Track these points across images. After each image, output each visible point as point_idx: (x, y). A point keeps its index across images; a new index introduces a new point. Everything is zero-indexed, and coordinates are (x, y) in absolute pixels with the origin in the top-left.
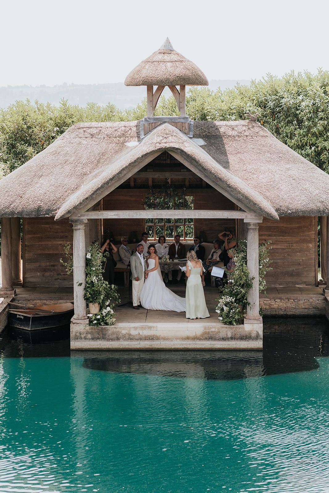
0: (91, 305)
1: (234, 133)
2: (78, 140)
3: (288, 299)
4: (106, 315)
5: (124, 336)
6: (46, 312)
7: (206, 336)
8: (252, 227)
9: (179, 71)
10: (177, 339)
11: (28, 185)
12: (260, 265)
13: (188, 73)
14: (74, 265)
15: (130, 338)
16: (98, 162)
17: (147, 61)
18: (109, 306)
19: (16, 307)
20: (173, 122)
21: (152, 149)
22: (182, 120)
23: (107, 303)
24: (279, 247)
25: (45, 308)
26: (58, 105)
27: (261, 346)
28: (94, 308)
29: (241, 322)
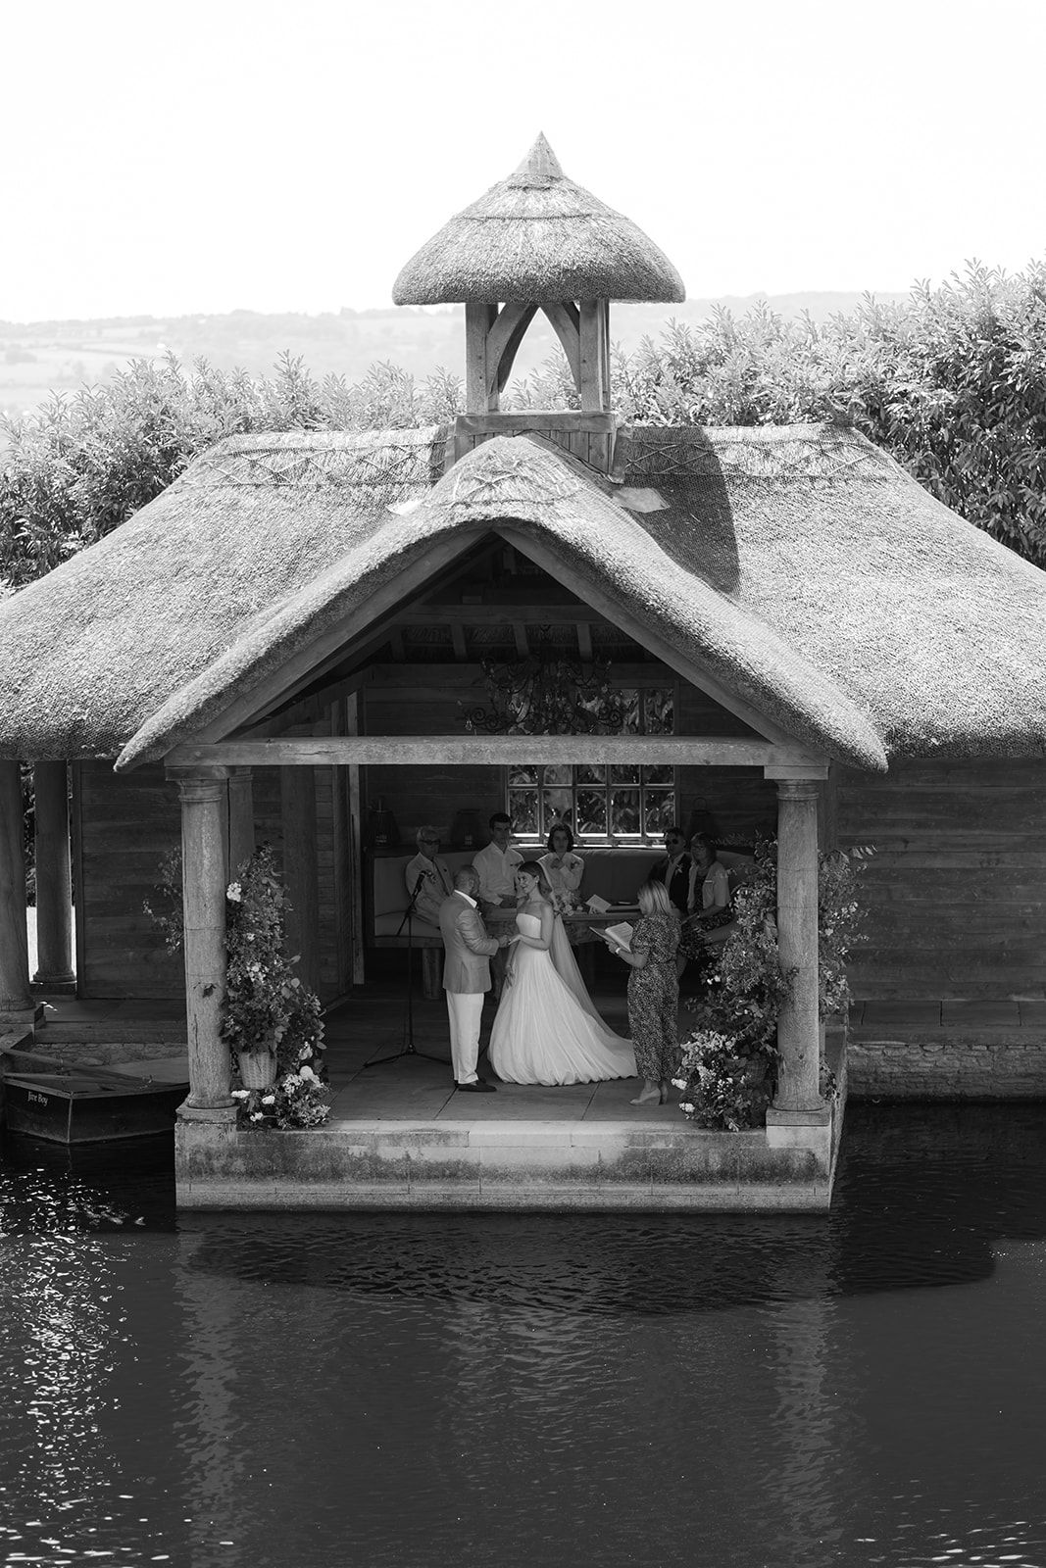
0: (245, 1058)
1: (769, 470)
2: (225, 495)
3: (970, 1043)
4: (297, 1094)
5: (357, 1165)
7: (637, 1166)
8: (793, 794)
9: (572, 252)
10: (537, 1175)
12: (822, 926)
14: (188, 923)
15: (379, 1172)
18: (309, 1062)
19: (29, 1066)
20: (555, 430)
22: (586, 426)
23: (302, 1054)
24: (953, 864)
27: (829, 1201)
28: (258, 1071)
29: (756, 1118)
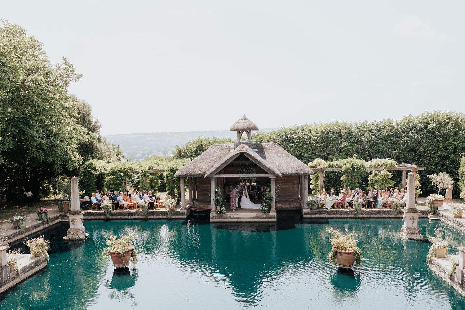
0: (217, 207)
1: (268, 147)
2: (213, 150)
3: (288, 204)
4: (222, 210)
5: (229, 217)
6: (203, 209)
7: (257, 217)
8: (272, 179)
9: (248, 125)
10: (247, 218)
11: (196, 166)
12: (275, 193)
13: (251, 126)
14: (211, 193)
15: (231, 218)
16: (220, 157)
17: (237, 122)
18: (223, 207)
19: (194, 208)
20: (246, 143)
21: (237, 153)
22: (250, 143)
23: (223, 206)
24: (285, 186)
25: (203, 208)
26: (212, 138)
27: (276, 221)
28: (218, 208)
29: (269, 212)
